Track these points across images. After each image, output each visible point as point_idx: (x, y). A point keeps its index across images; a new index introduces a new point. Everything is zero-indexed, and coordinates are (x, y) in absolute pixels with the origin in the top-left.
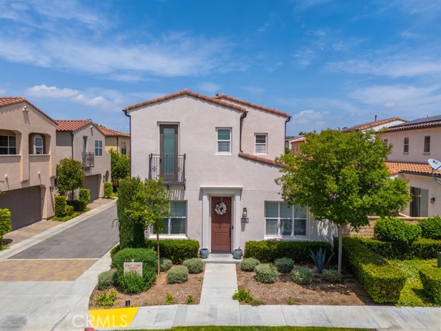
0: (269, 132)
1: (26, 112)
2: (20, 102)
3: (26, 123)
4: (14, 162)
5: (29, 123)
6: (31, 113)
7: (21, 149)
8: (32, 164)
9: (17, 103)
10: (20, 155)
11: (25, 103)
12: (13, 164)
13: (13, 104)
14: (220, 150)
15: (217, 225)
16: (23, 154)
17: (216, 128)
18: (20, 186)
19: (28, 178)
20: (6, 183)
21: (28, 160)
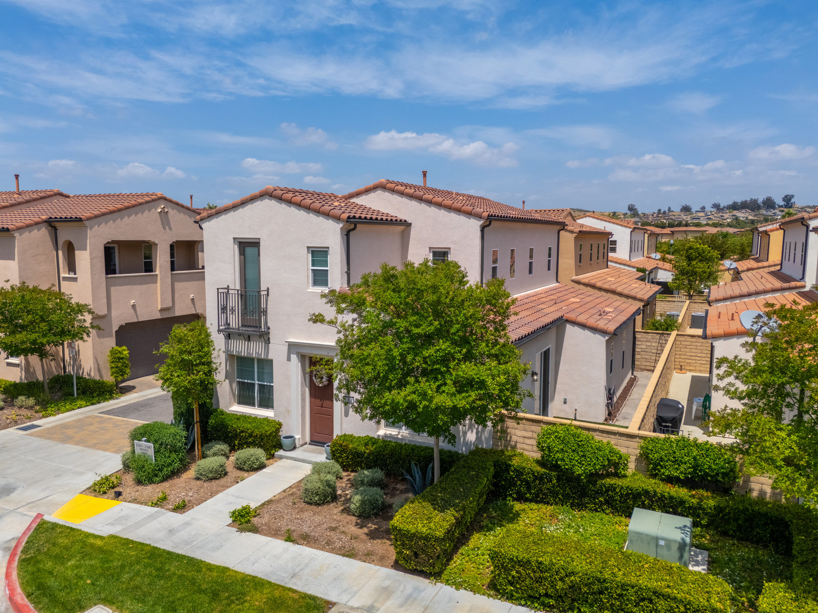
0: (452, 246)
1: (163, 214)
2: (153, 200)
3: (164, 228)
4: (147, 283)
5: (170, 229)
6: (173, 213)
7: (158, 265)
8: (178, 285)
9: (147, 202)
10: (157, 273)
11: (162, 201)
12: (145, 286)
13: (141, 204)
14: (316, 283)
15: (318, 402)
16: (160, 272)
17: (308, 248)
18: (158, 316)
19: (171, 305)
20: (133, 311)
21: (170, 280)
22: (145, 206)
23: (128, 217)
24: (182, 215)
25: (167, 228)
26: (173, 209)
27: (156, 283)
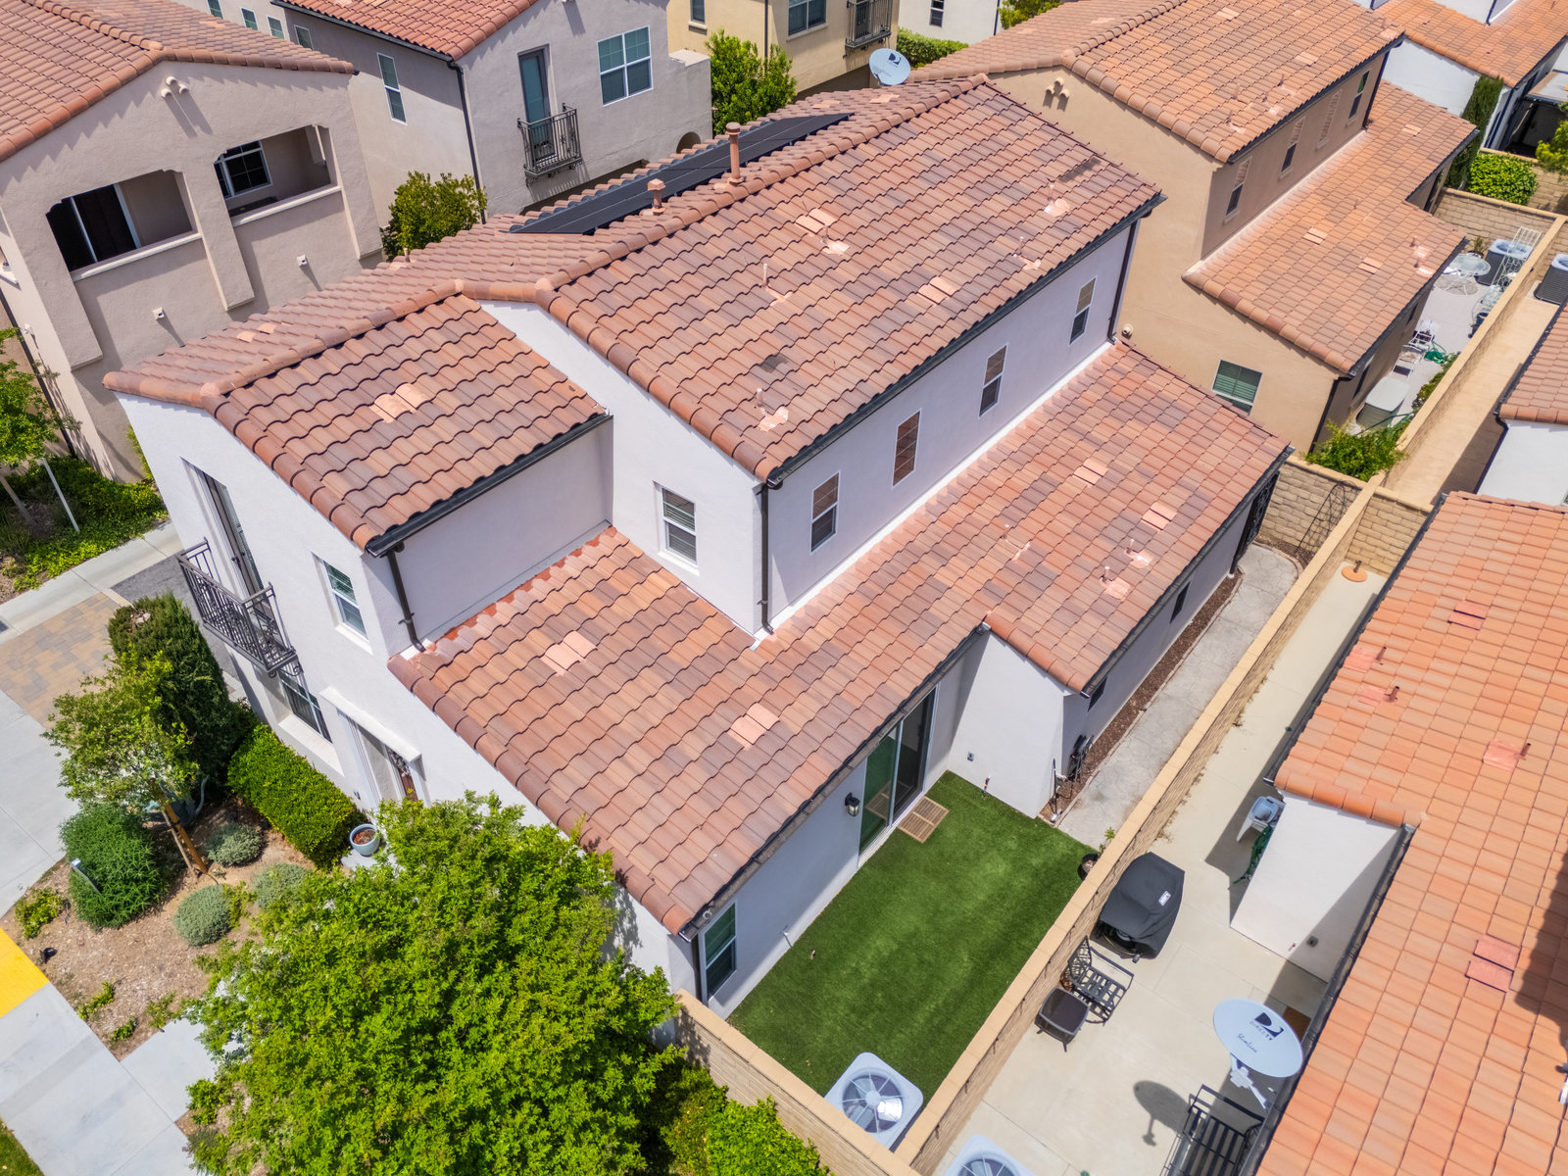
1: (178, 99)
2: (140, 72)
3: (190, 132)
4: (182, 264)
5: (207, 129)
7: (198, 213)
9: (126, 82)
10: (199, 234)
14: (348, 618)
16: (207, 231)
17: (315, 556)
19: (251, 294)
20: (163, 331)
21: (235, 243)
22: (122, 92)
23: (88, 135)
24: (229, 85)
25: (197, 129)
26: (200, 77)
27: (204, 256)
